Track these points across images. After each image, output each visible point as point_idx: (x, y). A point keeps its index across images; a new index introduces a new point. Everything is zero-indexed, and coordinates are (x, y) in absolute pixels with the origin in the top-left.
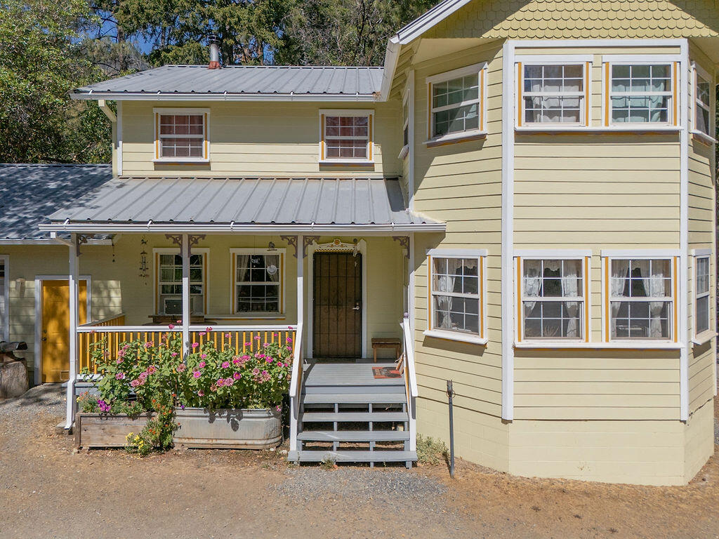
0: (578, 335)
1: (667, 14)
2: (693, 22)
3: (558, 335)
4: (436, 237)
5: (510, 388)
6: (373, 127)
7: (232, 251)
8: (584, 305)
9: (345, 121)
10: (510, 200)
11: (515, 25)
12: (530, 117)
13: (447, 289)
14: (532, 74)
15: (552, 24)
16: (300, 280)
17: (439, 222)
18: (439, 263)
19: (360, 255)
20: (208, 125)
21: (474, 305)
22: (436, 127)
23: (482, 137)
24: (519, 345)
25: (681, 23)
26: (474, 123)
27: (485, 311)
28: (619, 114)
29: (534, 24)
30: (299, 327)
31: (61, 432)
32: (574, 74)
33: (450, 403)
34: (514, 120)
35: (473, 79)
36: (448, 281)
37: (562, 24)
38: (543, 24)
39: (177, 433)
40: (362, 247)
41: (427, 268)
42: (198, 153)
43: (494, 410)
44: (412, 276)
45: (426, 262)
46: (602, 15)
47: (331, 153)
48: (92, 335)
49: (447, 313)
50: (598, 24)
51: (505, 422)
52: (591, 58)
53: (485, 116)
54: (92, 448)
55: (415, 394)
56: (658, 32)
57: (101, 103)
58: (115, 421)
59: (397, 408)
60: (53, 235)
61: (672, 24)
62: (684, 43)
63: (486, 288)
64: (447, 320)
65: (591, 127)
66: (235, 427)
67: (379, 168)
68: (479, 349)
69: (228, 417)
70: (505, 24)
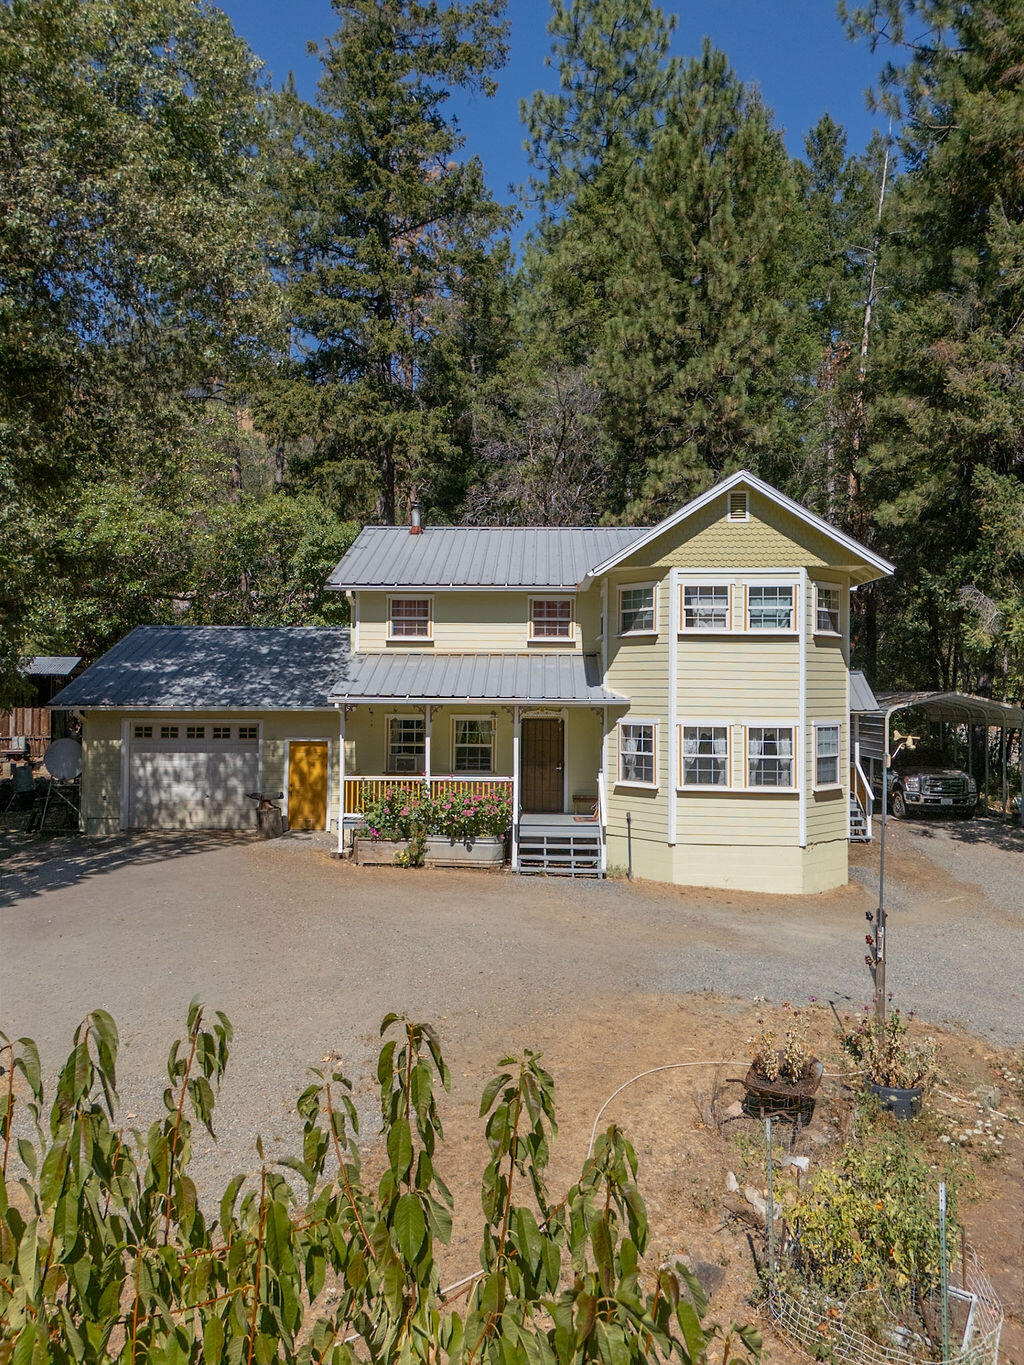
0: (725, 784)
1: (790, 550)
2: (809, 555)
3: (709, 782)
4: (623, 709)
5: (674, 821)
6: (574, 610)
7: (452, 717)
8: (728, 761)
9: (550, 604)
10: (674, 683)
11: (678, 557)
12: (690, 623)
13: (632, 750)
14: (690, 592)
15: (705, 557)
16: (516, 741)
17: (626, 697)
18: (626, 729)
19: (563, 722)
20: (432, 609)
21: (649, 761)
22: (624, 624)
23: (656, 636)
24: (679, 789)
25: (800, 556)
26: (650, 625)
27: (657, 764)
28: (755, 620)
29: (692, 557)
30: (516, 779)
31: (334, 856)
32: (721, 592)
33: (629, 837)
34: (677, 625)
35: (649, 592)
36: (633, 743)
37: (712, 557)
38: (698, 557)
39: (427, 855)
40: (565, 715)
41: (617, 732)
42: (424, 632)
43: (661, 838)
44: (606, 738)
45: (616, 728)
46: (742, 550)
47: (537, 632)
48: (360, 782)
49: (632, 768)
50: (739, 557)
51: (671, 845)
52: (734, 581)
53: (658, 621)
54: (365, 864)
55: (605, 823)
56: (784, 563)
57: (349, 594)
58: (382, 844)
59: (594, 841)
60: (337, 706)
61: (793, 557)
62: (803, 571)
63: (658, 747)
64: (632, 774)
65: (733, 632)
66: (469, 849)
67: (579, 645)
68: (652, 793)
69: (465, 843)
70: (670, 556)
